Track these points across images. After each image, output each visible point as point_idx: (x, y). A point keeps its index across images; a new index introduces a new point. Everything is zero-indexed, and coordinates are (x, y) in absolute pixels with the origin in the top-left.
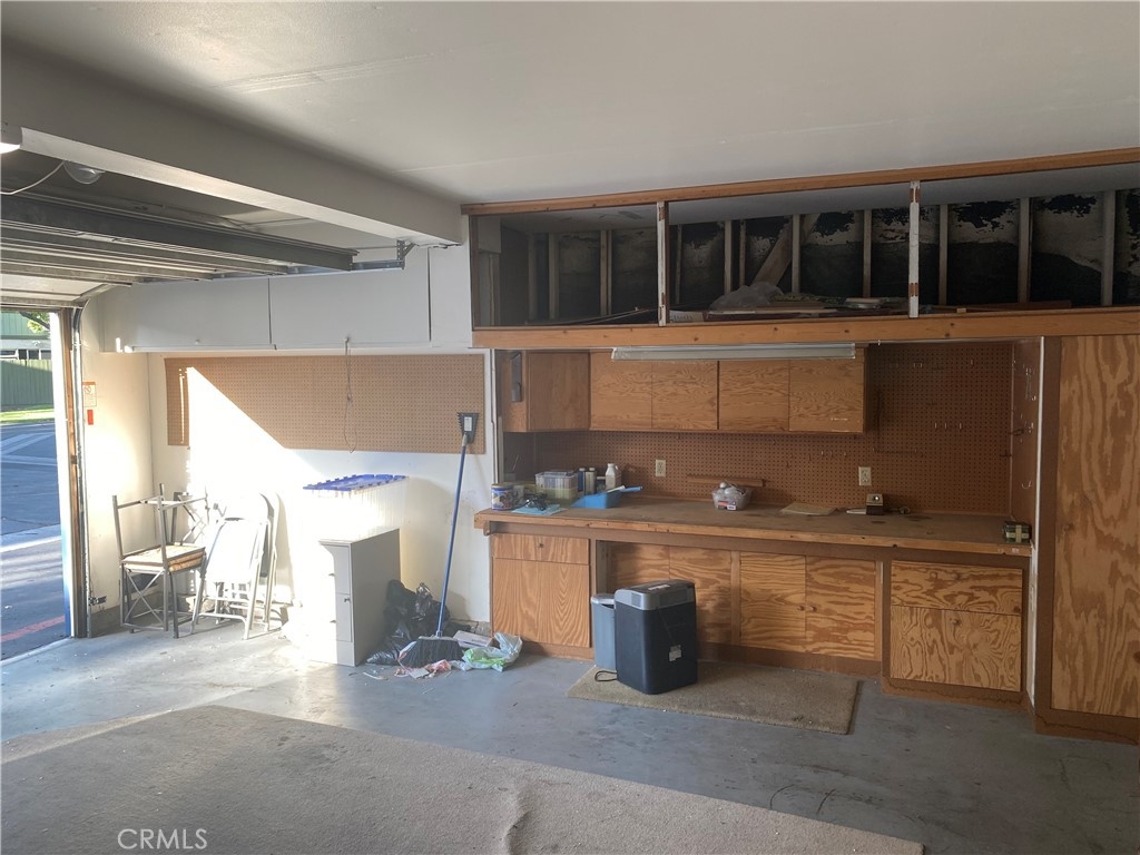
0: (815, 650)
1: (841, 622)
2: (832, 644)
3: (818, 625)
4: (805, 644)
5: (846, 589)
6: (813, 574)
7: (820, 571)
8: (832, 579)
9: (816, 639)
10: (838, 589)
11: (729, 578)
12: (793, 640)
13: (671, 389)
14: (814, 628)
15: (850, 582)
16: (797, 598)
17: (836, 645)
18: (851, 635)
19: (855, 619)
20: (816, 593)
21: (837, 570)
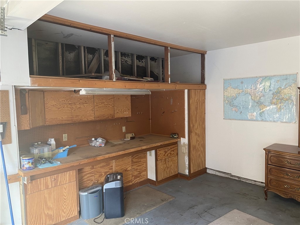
0: (134, 182)
1: (139, 171)
2: (138, 179)
3: (135, 174)
4: (132, 182)
5: (140, 161)
6: (133, 159)
7: (135, 158)
8: (137, 160)
9: (135, 179)
10: (139, 162)
11: (112, 169)
12: (129, 182)
13: (78, 106)
14: (134, 176)
15: (141, 159)
16: (129, 169)
17: (139, 178)
18: (142, 174)
19: (142, 169)
20: (134, 165)
21: (138, 156)
